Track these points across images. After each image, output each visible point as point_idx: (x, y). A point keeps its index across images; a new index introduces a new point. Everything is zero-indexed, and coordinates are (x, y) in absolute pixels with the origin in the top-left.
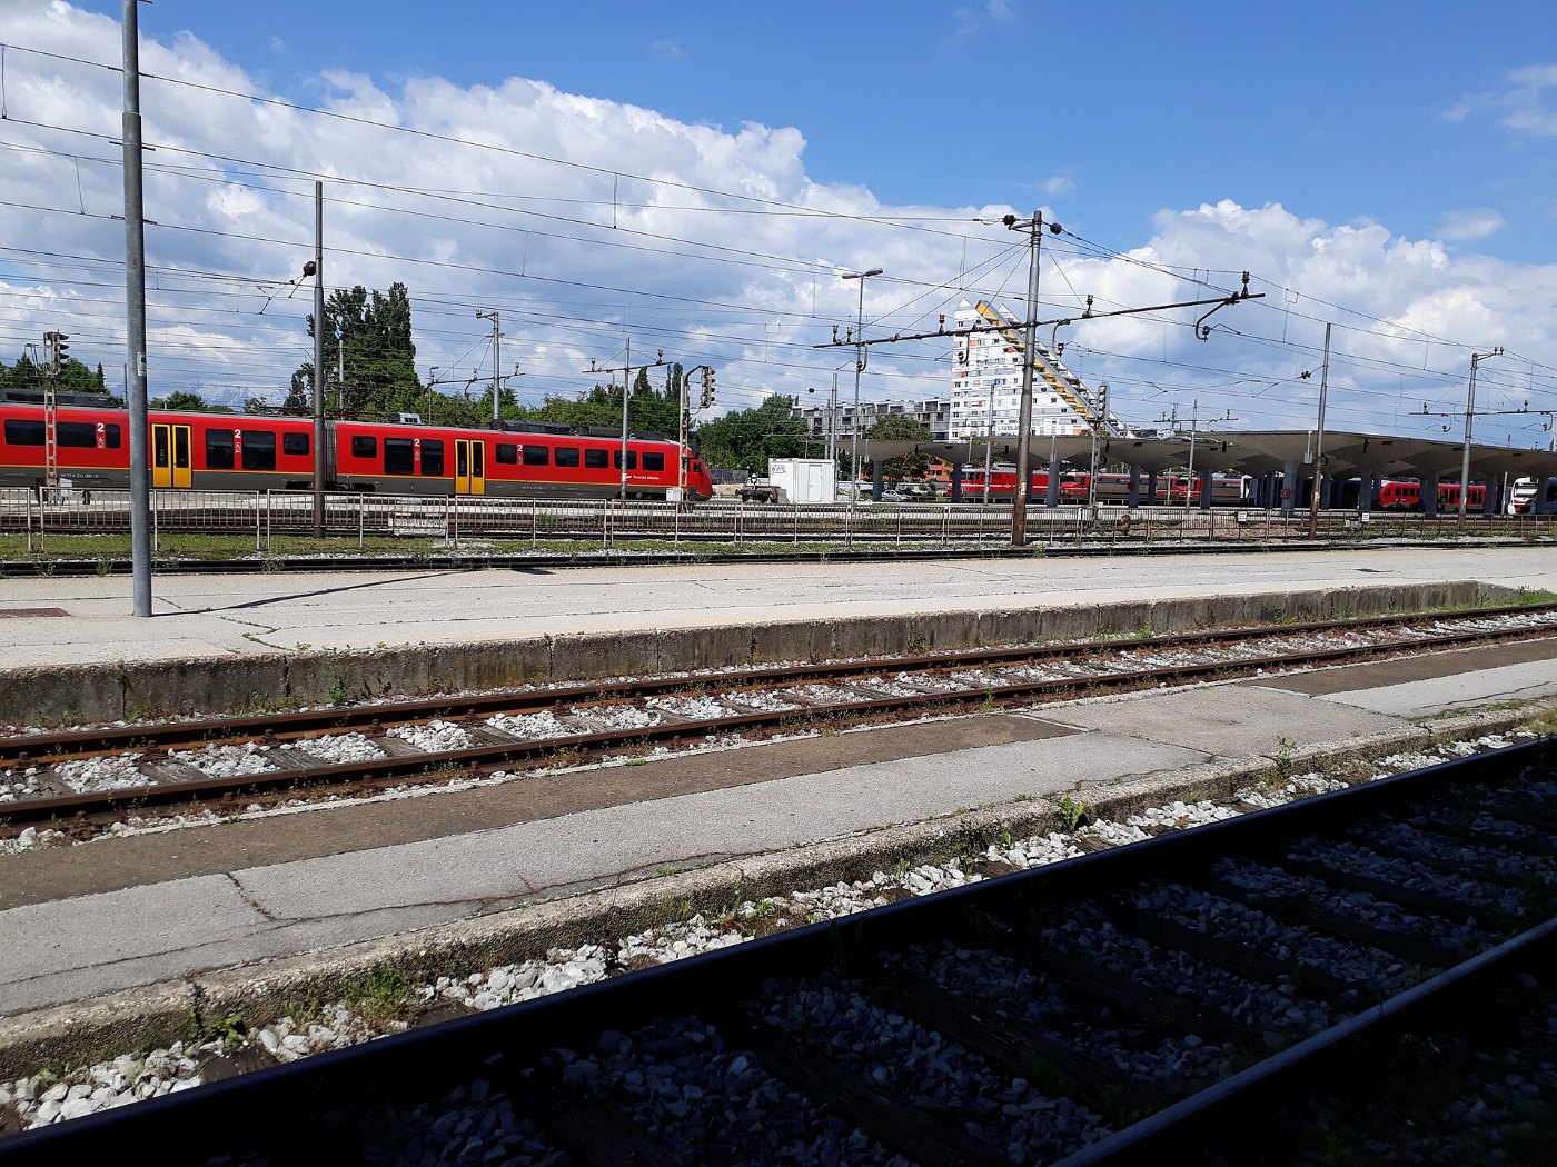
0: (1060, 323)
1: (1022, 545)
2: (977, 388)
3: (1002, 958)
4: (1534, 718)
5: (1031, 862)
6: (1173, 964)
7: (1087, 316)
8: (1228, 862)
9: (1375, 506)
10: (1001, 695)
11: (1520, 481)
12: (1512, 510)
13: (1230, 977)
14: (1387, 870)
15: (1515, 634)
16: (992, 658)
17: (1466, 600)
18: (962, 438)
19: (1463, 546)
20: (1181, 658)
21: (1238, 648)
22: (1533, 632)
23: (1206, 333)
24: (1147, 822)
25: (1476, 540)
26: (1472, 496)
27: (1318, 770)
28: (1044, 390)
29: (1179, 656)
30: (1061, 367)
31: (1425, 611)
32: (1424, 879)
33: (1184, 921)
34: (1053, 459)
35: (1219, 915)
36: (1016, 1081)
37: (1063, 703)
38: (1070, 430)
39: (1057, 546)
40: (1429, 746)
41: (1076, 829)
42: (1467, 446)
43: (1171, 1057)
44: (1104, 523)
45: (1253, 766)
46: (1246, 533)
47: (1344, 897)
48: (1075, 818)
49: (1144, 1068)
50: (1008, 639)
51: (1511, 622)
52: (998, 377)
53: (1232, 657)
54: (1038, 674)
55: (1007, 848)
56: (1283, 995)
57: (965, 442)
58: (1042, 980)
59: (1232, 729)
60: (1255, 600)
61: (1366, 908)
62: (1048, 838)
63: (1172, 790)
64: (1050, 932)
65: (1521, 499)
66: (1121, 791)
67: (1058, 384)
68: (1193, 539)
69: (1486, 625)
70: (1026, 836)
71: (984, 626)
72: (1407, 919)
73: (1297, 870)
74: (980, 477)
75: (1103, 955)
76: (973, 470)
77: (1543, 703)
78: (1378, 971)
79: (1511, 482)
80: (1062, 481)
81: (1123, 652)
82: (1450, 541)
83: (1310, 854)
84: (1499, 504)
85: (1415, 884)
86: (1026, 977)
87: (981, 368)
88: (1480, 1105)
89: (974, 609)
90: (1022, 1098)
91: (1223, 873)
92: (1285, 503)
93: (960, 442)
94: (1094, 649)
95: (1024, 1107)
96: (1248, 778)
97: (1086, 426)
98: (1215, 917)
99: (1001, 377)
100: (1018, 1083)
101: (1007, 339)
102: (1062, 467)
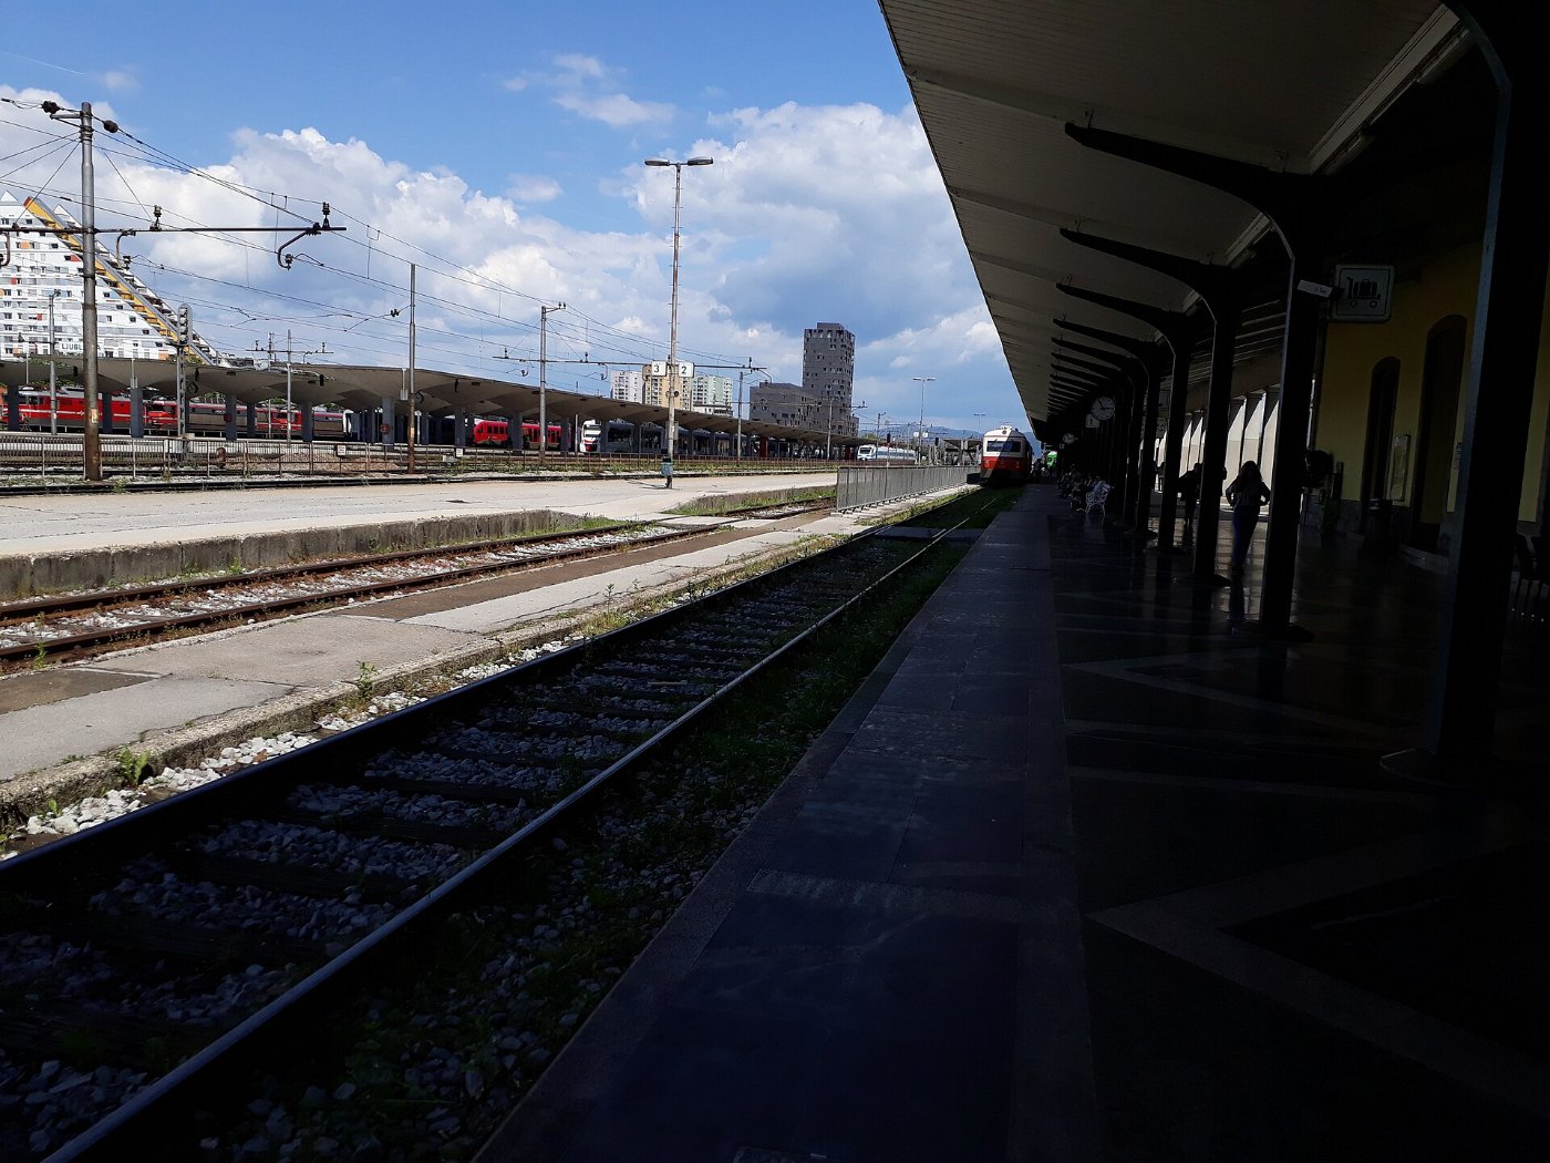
0: (125, 233)
1: (99, 479)
2: (31, 299)
3: (36, 938)
4: (585, 624)
5: (83, 826)
6: (240, 900)
7: (155, 229)
8: (306, 789)
9: (470, 442)
10: (55, 649)
11: (588, 423)
12: (583, 448)
13: (298, 900)
14: (455, 772)
15: (577, 554)
16: (49, 608)
17: (541, 527)
18: (17, 355)
19: (543, 479)
20: (275, 593)
21: (333, 579)
22: (592, 551)
23: (288, 262)
24: (223, 762)
25: (554, 474)
26: (551, 435)
27: (400, 689)
28: (120, 307)
29: (271, 591)
30: (138, 283)
31: (509, 537)
32: (487, 773)
33: (255, 855)
34: (134, 385)
35: (293, 841)
36: (45, 1066)
37: (133, 650)
38: (155, 354)
39: (142, 480)
40: (501, 657)
41: (141, 782)
42: (543, 391)
43: (229, 992)
44: (197, 456)
45: (334, 692)
46: (346, 467)
47: (415, 803)
48: (138, 772)
49: (196, 1012)
50: (72, 586)
51: (576, 544)
52: (58, 287)
53: (325, 589)
54: (109, 621)
55: (54, 817)
56: (350, 905)
57: (21, 359)
58: (86, 950)
59: (317, 659)
60: (348, 531)
61: (434, 809)
62: (106, 797)
63: (249, 726)
64: (101, 897)
65: (589, 439)
66: (192, 735)
67: (136, 302)
68: (295, 473)
69: (558, 547)
70: (78, 799)
71: (37, 572)
72: (469, 812)
73: (371, 785)
74: (45, 402)
75: (162, 907)
76: (36, 394)
77: (595, 611)
78: (439, 864)
79: (580, 424)
80: (149, 409)
81: (210, 591)
82: (533, 475)
83: (387, 768)
84: (573, 443)
85: (478, 779)
86: (67, 950)
87: (37, 276)
88: (512, 958)
89: (24, 553)
90: (53, 1080)
91: (298, 802)
92: (385, 437)
93: (15, 359)
94: (177, 590)
95: (52, 1090)
96: (330, 706)
97: (173, 351)
98: (288, 845)
99: (64, 288)
100: (48, 1067)
101: (69, 246)
102: (147, 395)
